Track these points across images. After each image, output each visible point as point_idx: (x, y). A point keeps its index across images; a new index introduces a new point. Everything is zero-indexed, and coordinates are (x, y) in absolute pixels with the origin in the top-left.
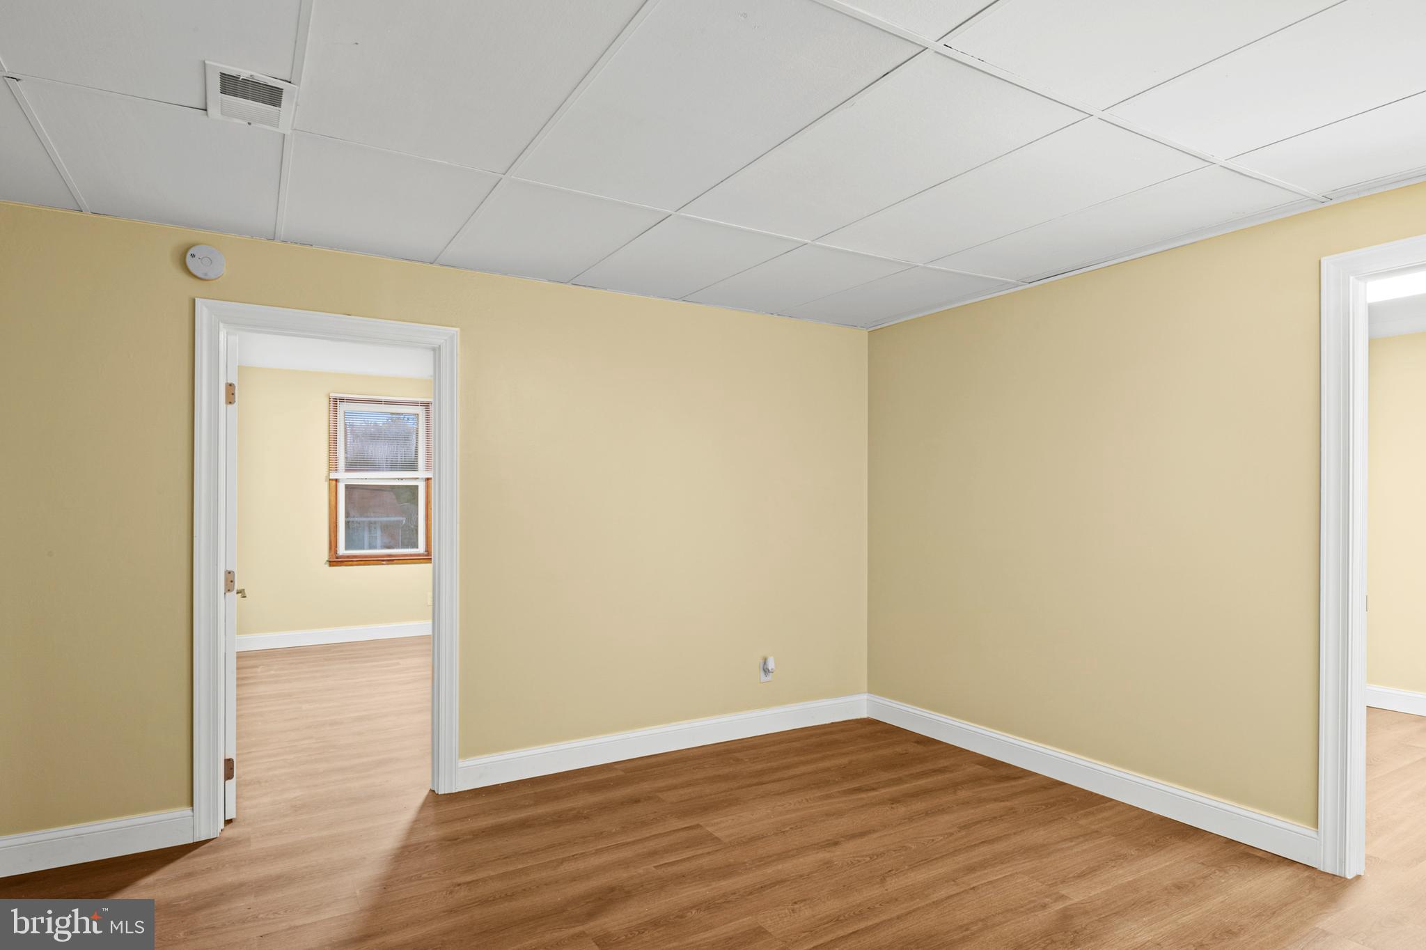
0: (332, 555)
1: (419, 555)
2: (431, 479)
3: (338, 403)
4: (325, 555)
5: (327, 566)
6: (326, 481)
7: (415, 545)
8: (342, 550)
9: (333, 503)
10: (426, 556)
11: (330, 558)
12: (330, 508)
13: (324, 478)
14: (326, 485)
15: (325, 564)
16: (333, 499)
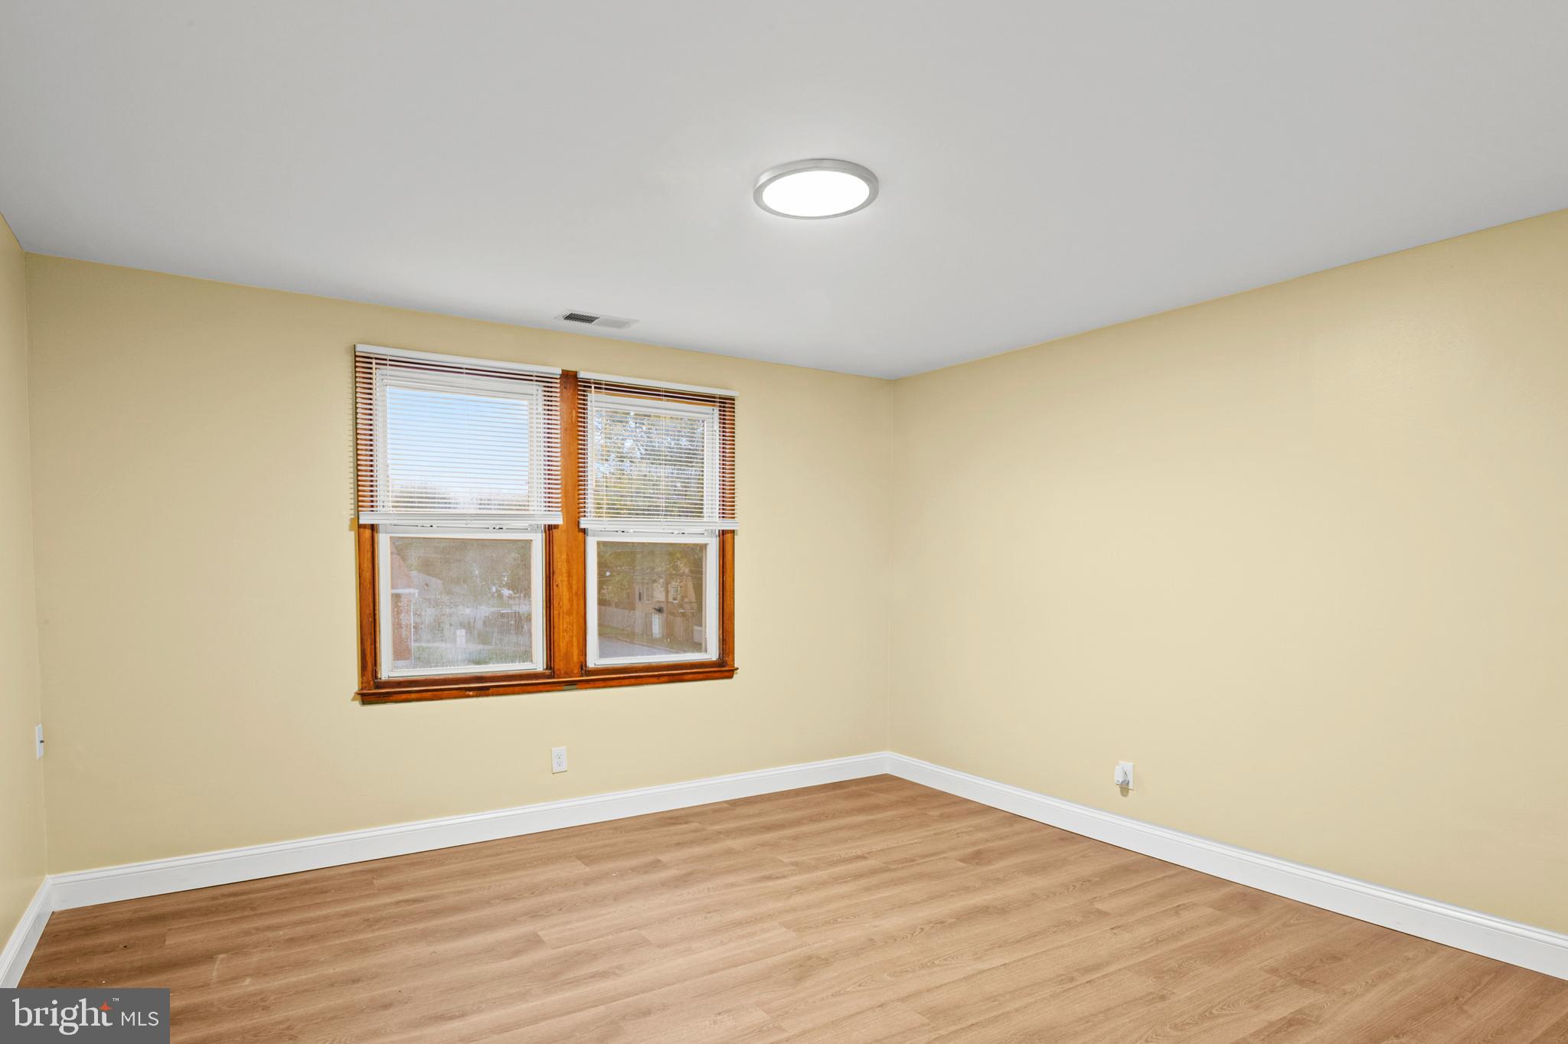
0: (369, 682)
1: (535, 676)
2: (556, 527)
3: (374, 366)
4: (352, 682)
5: (357, 703)
6: (351, 529)
7: (527, 656)
8: (388, 670)
9: (368, 575)
10: (549, 677)
11: (362, 689)
12: (360, 576)
13: (348, 523)
14: (351, 538)
15: (353, 699)
16: (367, 565)
